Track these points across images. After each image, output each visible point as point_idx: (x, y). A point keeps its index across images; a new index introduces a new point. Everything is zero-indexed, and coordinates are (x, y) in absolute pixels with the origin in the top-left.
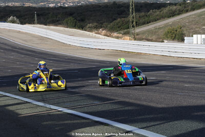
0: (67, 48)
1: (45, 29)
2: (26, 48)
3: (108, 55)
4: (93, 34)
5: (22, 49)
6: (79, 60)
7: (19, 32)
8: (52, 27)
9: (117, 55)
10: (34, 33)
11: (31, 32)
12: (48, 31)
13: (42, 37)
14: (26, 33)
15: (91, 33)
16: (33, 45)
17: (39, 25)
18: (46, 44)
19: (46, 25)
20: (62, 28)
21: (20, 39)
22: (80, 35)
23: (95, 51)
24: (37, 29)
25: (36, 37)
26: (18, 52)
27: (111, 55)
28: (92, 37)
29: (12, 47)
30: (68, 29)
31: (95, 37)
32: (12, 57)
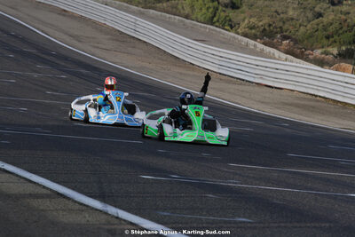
0: (184, 71)
3: (291, 105)
4: (256, 44)
5: (66, 59)
7: (63, 13)
8: (152, 12)
9: (314, 107)
10: (102, 21)
11: (94, 18)
13: (122, 33)
14: (81, 19)
15: (251, 42)
16: (94, 50)
20: (177, 18)
21: (66, 34)
23: (257, 89)
24: (112, 10)
25: (107, 33)
27: (297, 106)
28: (253, 52)
29: (40, 49)
30: (194, 22)
31: (261, 54)
32: (36, 76)
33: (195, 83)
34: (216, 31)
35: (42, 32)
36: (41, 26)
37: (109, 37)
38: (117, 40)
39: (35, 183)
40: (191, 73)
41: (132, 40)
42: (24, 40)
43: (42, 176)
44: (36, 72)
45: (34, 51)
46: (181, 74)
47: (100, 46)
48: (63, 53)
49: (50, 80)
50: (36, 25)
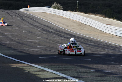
1: (85, 16)
2: (67, 32)
5: (63, 33)
6: (113, 47)
7: (62, 17)
8: (92, 16)
10: (75, 20)
11: (72, 19)
13: (82, 23)
14: (68, 19)
16: (72, 29)
17: (80, 13)
19: (86, 13)
20: (100, 17)
21: (63, 24)
24: (78, 16)
25: (77, 24)
26: (59, 35)
29: (55, 30)
30: (106, 18)
32: (54, 39)
33: (108, 39)
34: (113, 21)
35: (55, 24)
37: (78, 25)
38: (80, 26)
39: (56, 74)
40: (106, 36)
41: (85, 25)
42: (49, 27)
43: (58, 72)
44: (53, 37)
45: (52, 31)
46: (102, 36)
47: (75, 28)
48: (62, 31)
49: (58, 40)
50: (53, 22)
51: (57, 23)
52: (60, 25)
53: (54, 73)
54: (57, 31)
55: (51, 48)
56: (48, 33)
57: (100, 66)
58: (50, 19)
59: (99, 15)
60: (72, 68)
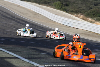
1: (38, 7)
3: (83, 34)
4: (73, 16)
5: (19, 19)
7: (19, 6)
8: (44, 6)
9: (89, 34)
10: (30, 9)
11: (28, 8)
12: (41, 9)
13: (35, 12)
14: (24, 8)
15: (72, 16)
16: (27, 17)
17: (34, 4)
18: (37, 18)
20: (51, 8)
21: (20, 12)
22: (64, 16)
23: (73, 29)
24: (33, 6)
25: (31, 12)
27: (84, 34)
28: (72, 19)
29: (12, 16)
30: (56, 10)
31: (74, 19)
32: (11, 24)
34: (62, 12)
36: (12, 10)
38: (34, 14)
40: (55, 24)
41: (38, 14)
42: (7, 14)
45: (10, 17)
46: (52, 24)
47: (29, 16)
48: (19, 17)
49: (15, 25)
50: (11, 9)
51: (14, 11)
52: (17, 12)
53: (9, 53)
54: (14, 18)
55: (8, 32)
56: (6, 19)
57: (48, 49)
58: (9, 7)
59: (50, 6)
60: (25, 50)
